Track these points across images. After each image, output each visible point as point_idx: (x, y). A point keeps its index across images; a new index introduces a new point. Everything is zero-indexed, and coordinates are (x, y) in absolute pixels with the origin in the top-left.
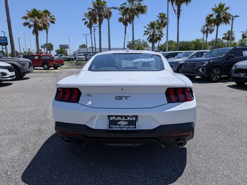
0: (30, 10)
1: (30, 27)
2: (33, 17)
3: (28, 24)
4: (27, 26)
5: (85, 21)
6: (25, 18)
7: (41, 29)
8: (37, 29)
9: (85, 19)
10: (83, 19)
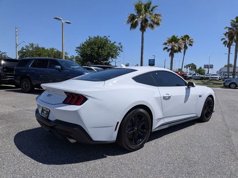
0: (170, 37)
1: (168, 51)
2: (171, 43)
3: (167, 48)
4: (166, 50)
5: (224, 41)
6: (165, 44)
7: (176, 51)
8: (173, 52)
9: (224, 39)
10: (222, 39)
